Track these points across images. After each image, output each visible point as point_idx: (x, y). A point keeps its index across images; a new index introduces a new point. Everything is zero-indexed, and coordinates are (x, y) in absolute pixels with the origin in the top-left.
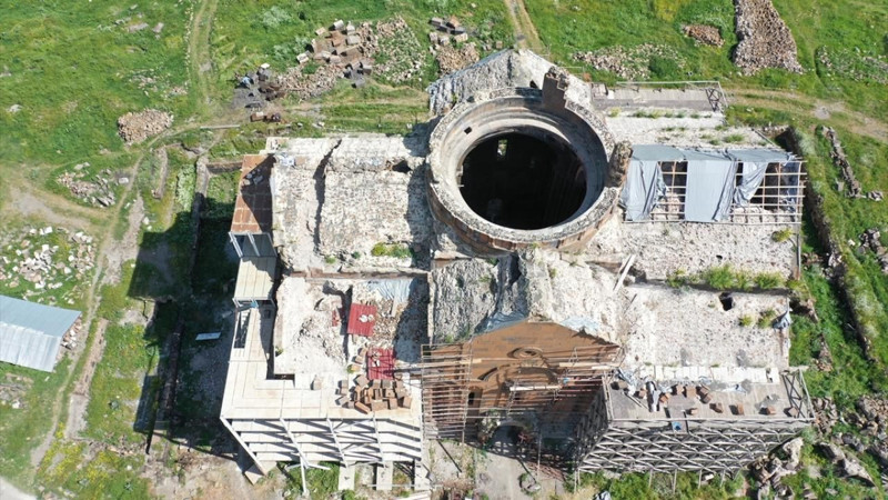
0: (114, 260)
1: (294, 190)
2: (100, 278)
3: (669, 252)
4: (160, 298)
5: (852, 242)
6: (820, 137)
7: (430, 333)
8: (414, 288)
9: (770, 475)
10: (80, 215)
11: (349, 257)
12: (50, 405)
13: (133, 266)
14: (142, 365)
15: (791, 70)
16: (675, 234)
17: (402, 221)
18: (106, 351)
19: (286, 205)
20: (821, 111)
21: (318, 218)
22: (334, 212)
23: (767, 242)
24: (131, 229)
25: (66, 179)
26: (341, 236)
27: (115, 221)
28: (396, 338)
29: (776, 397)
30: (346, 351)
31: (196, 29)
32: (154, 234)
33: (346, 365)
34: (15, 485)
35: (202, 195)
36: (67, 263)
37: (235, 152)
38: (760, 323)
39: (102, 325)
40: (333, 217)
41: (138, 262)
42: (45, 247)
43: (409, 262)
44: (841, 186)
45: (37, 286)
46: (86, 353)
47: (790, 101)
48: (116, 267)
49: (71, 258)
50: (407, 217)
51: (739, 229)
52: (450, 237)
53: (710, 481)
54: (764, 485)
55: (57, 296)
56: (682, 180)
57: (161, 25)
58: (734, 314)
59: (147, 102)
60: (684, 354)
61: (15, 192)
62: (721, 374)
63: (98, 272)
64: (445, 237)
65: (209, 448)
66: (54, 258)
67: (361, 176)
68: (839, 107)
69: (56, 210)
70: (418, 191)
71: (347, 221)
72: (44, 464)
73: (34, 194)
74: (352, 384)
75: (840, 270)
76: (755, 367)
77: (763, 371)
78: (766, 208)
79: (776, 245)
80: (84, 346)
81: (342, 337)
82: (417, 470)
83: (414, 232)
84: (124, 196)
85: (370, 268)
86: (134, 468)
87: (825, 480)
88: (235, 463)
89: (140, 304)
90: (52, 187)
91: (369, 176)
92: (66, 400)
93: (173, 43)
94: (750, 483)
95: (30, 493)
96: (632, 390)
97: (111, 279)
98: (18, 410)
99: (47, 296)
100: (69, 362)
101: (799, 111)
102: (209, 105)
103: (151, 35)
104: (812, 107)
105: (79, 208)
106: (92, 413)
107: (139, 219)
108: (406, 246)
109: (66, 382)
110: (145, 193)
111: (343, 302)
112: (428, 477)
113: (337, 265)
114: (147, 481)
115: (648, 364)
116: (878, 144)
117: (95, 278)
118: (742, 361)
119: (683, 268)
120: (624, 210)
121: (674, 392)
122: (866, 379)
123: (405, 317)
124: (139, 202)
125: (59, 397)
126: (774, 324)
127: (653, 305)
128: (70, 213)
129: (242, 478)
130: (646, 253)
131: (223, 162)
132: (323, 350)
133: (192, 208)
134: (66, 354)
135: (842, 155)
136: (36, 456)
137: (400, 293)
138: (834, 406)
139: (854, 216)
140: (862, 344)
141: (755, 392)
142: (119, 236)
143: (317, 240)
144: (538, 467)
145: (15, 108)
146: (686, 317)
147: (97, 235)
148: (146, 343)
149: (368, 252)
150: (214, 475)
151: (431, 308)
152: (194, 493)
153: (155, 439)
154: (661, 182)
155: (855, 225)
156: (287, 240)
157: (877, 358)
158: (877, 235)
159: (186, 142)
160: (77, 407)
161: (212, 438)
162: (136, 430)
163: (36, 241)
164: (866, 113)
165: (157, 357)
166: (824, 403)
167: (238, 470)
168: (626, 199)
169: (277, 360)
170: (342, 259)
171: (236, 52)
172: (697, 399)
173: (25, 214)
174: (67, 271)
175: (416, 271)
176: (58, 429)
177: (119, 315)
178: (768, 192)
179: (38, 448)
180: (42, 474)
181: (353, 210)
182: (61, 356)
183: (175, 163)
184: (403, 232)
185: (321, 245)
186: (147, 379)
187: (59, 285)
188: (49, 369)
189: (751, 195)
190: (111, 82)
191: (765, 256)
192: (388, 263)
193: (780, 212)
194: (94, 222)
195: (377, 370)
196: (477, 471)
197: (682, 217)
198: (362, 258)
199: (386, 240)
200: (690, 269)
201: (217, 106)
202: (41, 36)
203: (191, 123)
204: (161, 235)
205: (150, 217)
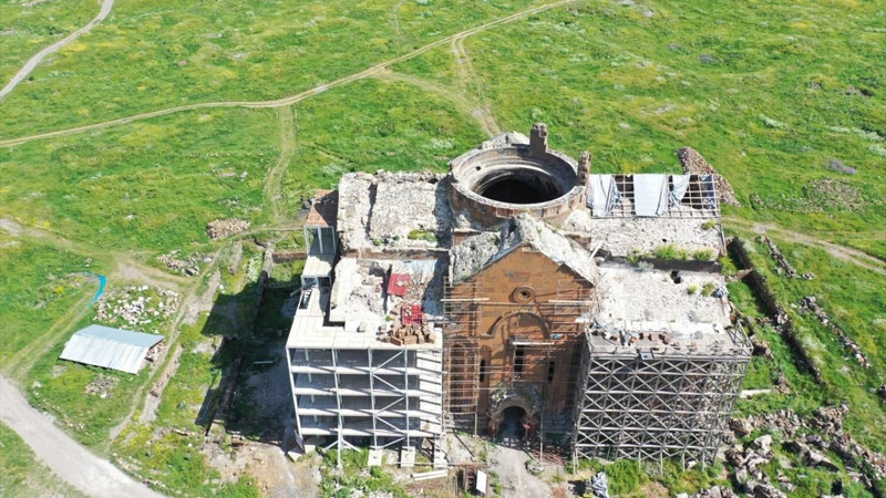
0: (194, 309)
1: (355, 194)
2: (182, 319)
3: (626, 237)
4: (227, 335)
5: (793, 305)
6: (760, 243)
7: (451, 280)
8: (438, 266)
9: (745, 460)
10: (171, 280)
11: (391, 240)
12: (131, 397)
13: (208, 314)
14: (206, 382)
15: (731, 203)
16: (630, 225)
17: (431, 216)
18: (179, 370)
19: (347, 204)
20: (758, 228)
21: (370, 215)
22: (382, 208)
23: (698, 230)
24: (209, 291)
25: (164, 258)
26: (386, 225)
27: (198, 284)
28: (424, 299)
29: (723, 342)
30: (385, 308)
31: (272, 176)
32: (227, 296)
33: (385, 317)
34: (93, 453)
35: (266, 274)
36: (157, 308)
37: (296, 245)
38: (703, 293)
39: (179, 350)
40: (381, 213)
41: (212, 313)
42: (141, 299)
43: (435, 244)
44: (780, 270)
45: (131, 322)
46: (164, 366)
47: (732, 222)
48: (195, 314)
49: (161, 305)
50: (434, 213)
51: (677, 221)
52: (466, 216)
53: (694, 468)
54: (741, 468)
55: (146, 328)
56: (631, 188)
57: (245, 173)
58: (683, 286)
59: (231, 215)
60: (647, 314)
61: (121, 266)
62: (676, 327)
63: (180, 315)
64: (462, 217)
65: (258, 438)
66: (147, 305)
67: (402, 185)
68: (773, 227)
69: (153, 277)
70: (443, 195)
71: (391, 215)
72: (120, 437)
73: (137, 267)
74: (389, 329)
75: (788, 325)
76: (704, 322)
77: (710, 326)
78: (694, 207)
79: (705, 233)
80: (163, 360)
81: (383, 300)
82: (436, 454)
83: (440, 222)
84: (207, 270)
85: (406, 248)
86: (194, 445)
87: (796, 469)
88: (279, 448)
89: (211, 340)
90: (152, 263)
91: (408, 184)
92: (144, 394)
93: (254, 184)
94: (728, 470)
95: (105, 458)
96: (608, 336)
97: (190, 321)
98: (104, 400)
99: (139, 328)
100: (150, 370)
101: (742, 228)
102: (276, 218)
103: (238, 179)
104: (751, 226)
105: (171, 276)
106: (162, 410)
107: (216, 285)
108: (433, 234)
109: (146, 383)
110: (223, 269)
111: (384, 280)
112: (445, 458)
113: (382, 247)
114: (203, 456)
115: (620, 320)
116: (806, 247)
117: (178, 319)
118: (692, 318)
119: (639, 248)
120: (591, 209)
121: (642, 336)
122: (820, 398)
123: (431, 285)
124: (218, 274)
125: (139, 393)
126: (714, 295)
127: (620, 279)
128: (163, 279)
129: (285, 459)
130: (610, 238)
131: (285, 252)
132: (368, 307)
133: (258, 280)
134: (148, 365)
135: (777, 252)
136: (114, 433)
137: (428, 268)
138: (796, 416)
139: (793, 289)
140: (812, 372)
141: (706, 338)
142: (199, 293)
143: (368, 229)
144: (541, 454)
145: (130, 217)
146: (646, 287)
147: (183, 293)
148: (211, 366)
149: (406, 236)
150: (260, 455)
151: (451, 268)
152: (243, 467)
153: (213, 426)
154: (616, 190)
155: (794, 294)
156: (346, 228)
157: (827, 381)
158: (812, 299)
159: (258, 240)
160: (152, 404)
161: (260, 431)
162: (196, 423)
163: (134, 295)
164: (795, 230)
165: (219, 378)
166: (786, 413)
167: (282, 453)
168: (592, 201)
169: (332, 312)
170: (386, 242)
171: (302, 187)
172: (660, 342)
173: (128, 279)
174: (156, 313)
175: (440, 249)
176: (135, 414)
177: (193, 345)
178: (693, 195)
179: (117, 427)
180: (116, 445)
181: (395, 208)
182: (144, 366)
183: (247, 252)
184: (431, 222)
185: (371, 233)
186: (210, 392)
187: (149, 321)
188: (135, 372)
189: (681, 197)
190: (206, 203)
191: (698, 239)
192: (420, 244)
193: (704, 210)
194: (181, 285)
195: (409, 319)
196: (488, 458)
197: (634, 213)
198: (401, 240)
199: (418, 228)
200: (645, 249)
201: (283, 218)
202: (156, 178)
203: (264, 228)
204: (232, 296)
205: (225, 285)
